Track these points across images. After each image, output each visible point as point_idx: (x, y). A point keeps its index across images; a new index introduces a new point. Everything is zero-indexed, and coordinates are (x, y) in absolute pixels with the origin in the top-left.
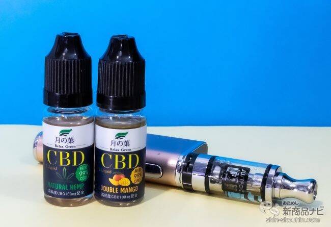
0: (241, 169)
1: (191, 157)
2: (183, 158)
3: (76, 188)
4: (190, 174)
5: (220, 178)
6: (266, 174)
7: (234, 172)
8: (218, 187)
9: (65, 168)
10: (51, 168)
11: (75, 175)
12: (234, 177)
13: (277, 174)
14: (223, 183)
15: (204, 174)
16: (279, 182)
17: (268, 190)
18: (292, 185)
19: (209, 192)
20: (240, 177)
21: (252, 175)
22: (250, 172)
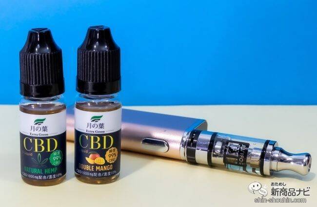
0: (241, 144)
1: (195, 134)
2: (188, 134)
3: (50, 172)
4: (194, 148)
5: (221, 152)
6: (264, 149)
7: (234, 147)
8: (219, 160)
9: (39, 154)
10: (28, 154)
11: (49, 161)
12: (234, 152)
13: (274, 149)
14: (225, 157)
15: (207, 149)
16: (277, 156)
17: (267, 163)
18: (289, 158)
19: (211, 165)
20: (240, 152)
21: (251, 149)
22: (250, 147)
